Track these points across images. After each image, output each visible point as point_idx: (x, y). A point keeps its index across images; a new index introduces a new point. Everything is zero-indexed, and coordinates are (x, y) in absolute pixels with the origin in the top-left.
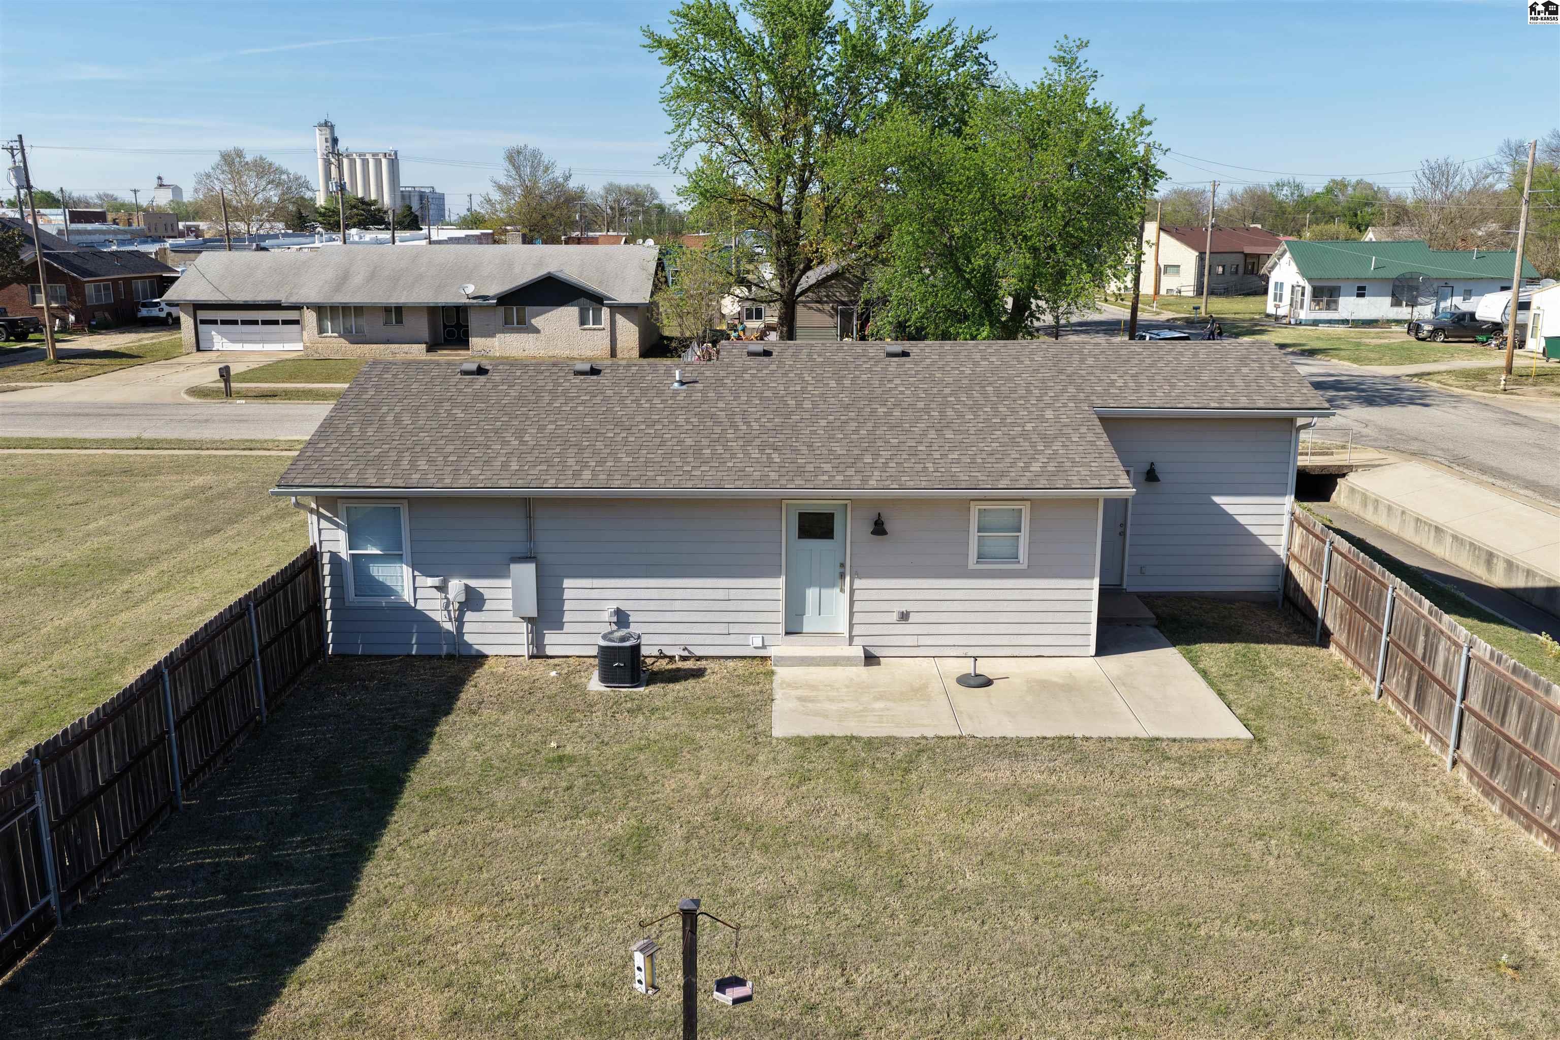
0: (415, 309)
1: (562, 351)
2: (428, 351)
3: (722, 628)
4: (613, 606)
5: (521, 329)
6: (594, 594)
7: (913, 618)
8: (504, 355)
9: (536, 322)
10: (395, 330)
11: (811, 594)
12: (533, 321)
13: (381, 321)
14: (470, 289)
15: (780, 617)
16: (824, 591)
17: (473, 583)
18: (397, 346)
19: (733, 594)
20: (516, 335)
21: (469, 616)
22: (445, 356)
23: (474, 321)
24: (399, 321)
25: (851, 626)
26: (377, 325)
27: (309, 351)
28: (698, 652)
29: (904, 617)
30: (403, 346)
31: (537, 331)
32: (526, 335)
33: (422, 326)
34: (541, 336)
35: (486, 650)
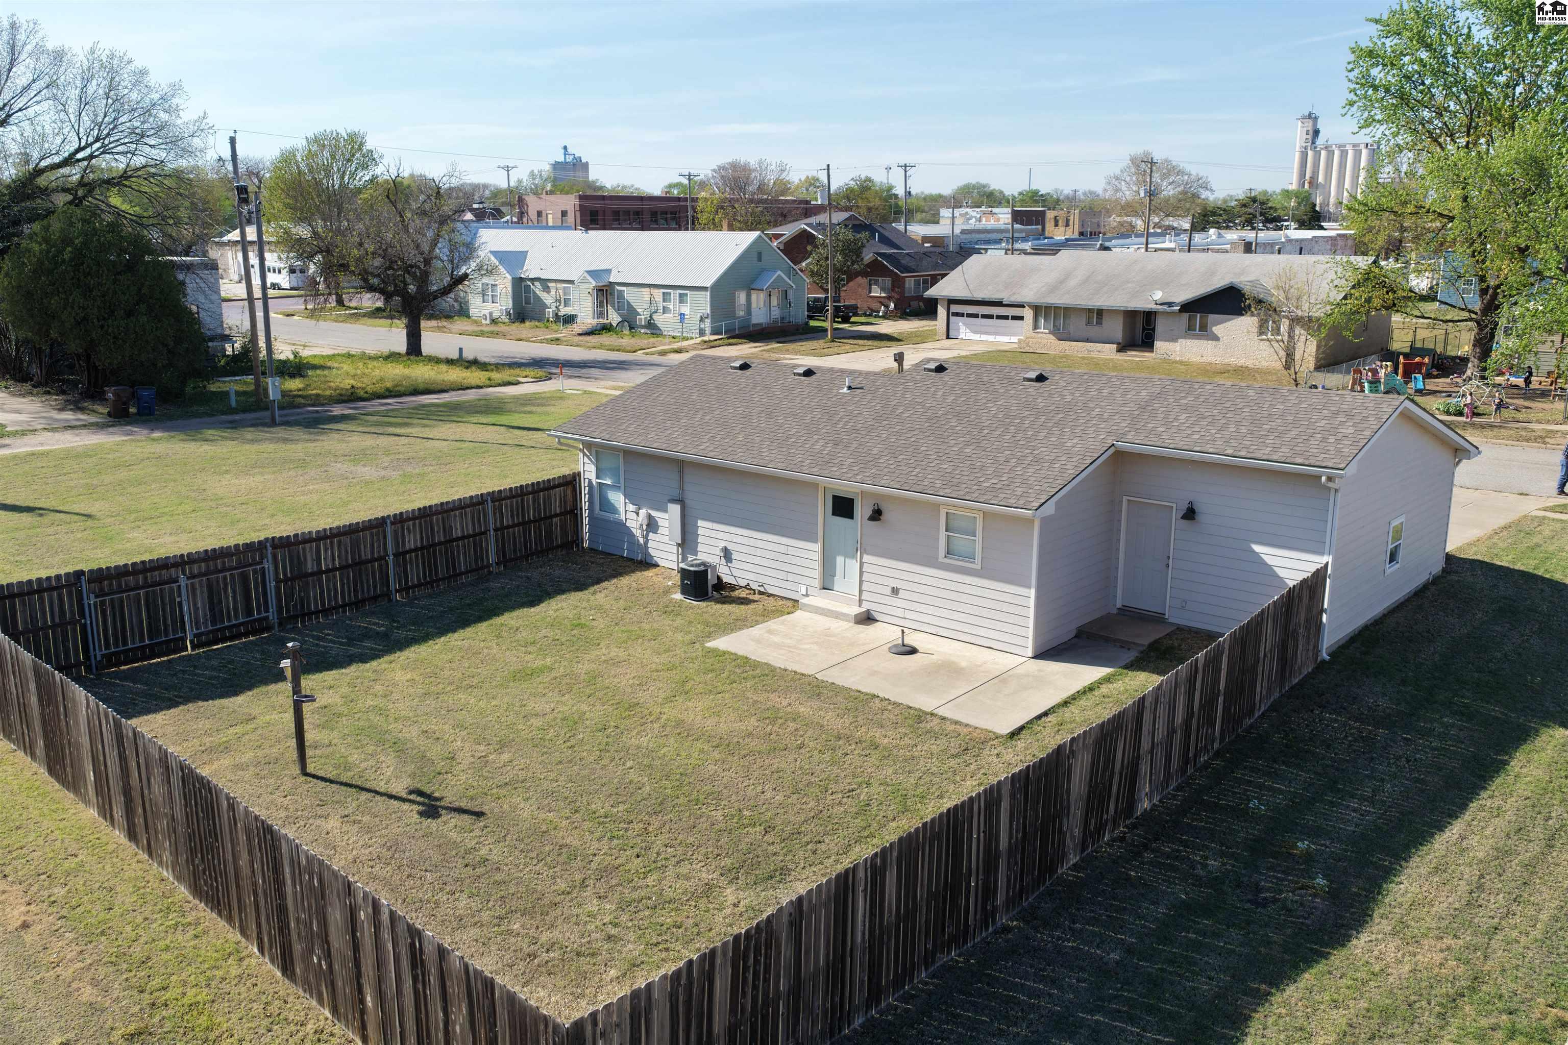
0: (1113, 312)
1: (1238, 359)
2: (1119, 351)
3: (782, 575)
4: (722, 544)
5: (1202, 335)
6: (714, 534)
7: (902, 594)
8: (1183, 359)
9: (1217, 330)
10: (1094, 331)
11: (840, 560)
12: (1214, 329)
13: (1084, 320)
14: (1158, 295)
15: (817, 574)
16: (848, 561)
17: (654, 513)
18: (1092, 344)
19: (791, 551)
20: (1196, 341)
21: (651, 536)
22: (1134, 356)
23: (1161, 326)
24: (1099, 322)
25: (861, 591)
26: (1078, 324)
27: (1024, 345)
28: (771, 590)
29: (895, 591)
30: (1098, 345)
31: (1216, 338)
32: (1205, 342)
33: (1116, 328)
34: (1220, 344)
35: (661, 563)
